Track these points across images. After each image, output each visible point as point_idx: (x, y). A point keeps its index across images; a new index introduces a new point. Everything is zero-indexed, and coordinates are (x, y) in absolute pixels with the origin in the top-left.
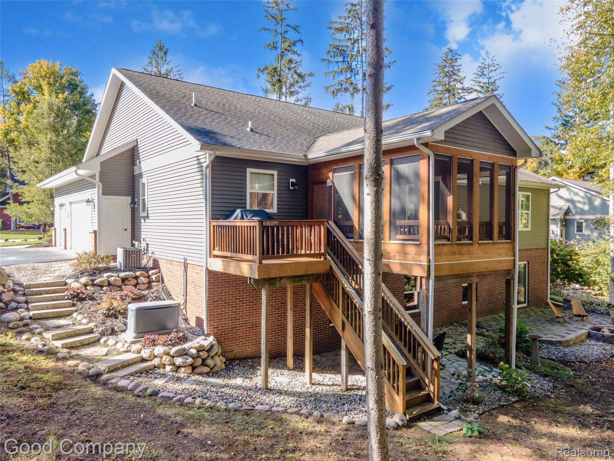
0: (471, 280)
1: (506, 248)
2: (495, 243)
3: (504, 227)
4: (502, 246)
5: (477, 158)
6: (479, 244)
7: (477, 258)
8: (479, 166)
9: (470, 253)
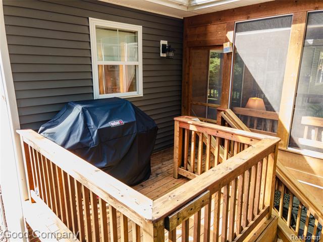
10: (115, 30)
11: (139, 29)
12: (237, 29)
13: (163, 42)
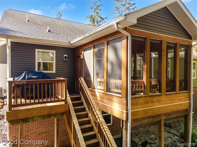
0: (161, 118)
1: (184, 96)
2: (177, 93)
3: (183, 82)
4: (182, 95)
5: (165, 40)
6: (166, 95)
7: (164, 104)
8: (166, 45)
9: (159, 101)
10: (45, 52)
11: (54, 52)
12: (85, 51)
13: (65, 55)
